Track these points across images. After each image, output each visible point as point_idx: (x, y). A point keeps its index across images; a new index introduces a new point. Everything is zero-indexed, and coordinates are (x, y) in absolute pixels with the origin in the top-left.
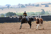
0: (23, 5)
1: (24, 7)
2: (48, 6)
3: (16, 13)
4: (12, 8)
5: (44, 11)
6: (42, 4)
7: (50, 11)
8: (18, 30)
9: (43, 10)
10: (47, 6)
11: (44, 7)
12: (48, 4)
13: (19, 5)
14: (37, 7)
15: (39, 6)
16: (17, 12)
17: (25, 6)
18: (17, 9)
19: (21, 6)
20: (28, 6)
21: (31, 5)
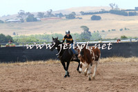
0: (33, 15)
1: (35, 20)
2: (99, 18)
3: (12, 36)
4: (3, 22)
5: (90, 32)
6: (83, 14)
7: (103, 31)
8: (19, 84)
9: (86, 29)
10: (95, 17)
11: (88, 20)
12: (100, 13)
13: (22, 14)
14: (70, 21)
15: (74, 18)
16: (14, 34)
17: (38, 19)
18: (15, 26)
19: (27, 16)
20: (45, 17)
21: (53, 15)
